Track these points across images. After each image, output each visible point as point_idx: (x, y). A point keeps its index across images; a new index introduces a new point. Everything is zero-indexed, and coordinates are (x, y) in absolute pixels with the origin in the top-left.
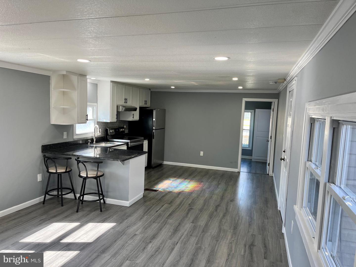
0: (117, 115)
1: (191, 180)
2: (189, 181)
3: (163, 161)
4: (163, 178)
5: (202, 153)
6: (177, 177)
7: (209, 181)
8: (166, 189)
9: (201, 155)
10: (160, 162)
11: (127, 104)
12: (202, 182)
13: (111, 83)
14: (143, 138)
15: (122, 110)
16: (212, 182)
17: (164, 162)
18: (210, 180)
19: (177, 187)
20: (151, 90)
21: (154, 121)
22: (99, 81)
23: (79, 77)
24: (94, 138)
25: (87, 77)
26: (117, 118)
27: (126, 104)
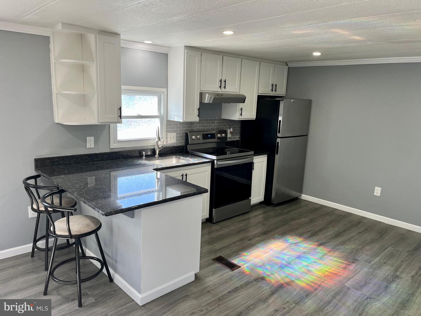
0: (199, 109)
1: (330, 251)
2: (325, 252)
3: (300, 194)
4: (275, 234)
5: (378, 191)
6: (306, 236)
7: (373, 263)
8: (260, 267)
9: (375, 194)
10: (294, 194)
11: (226, 90)
12: (353, 262)
13: (186, 50)
14: (252, 153)
15: (210, 100)
16: (382, 266)
17: (302, 195)
18: (377, 260)
19: (288, 265)
20: (290, 65)
21: (280, 121)
22: (170, 47)
23: (97, 35)
24: (156, 148)
25: (121, 38)
26: (199, 116)
27: (223, 89)
